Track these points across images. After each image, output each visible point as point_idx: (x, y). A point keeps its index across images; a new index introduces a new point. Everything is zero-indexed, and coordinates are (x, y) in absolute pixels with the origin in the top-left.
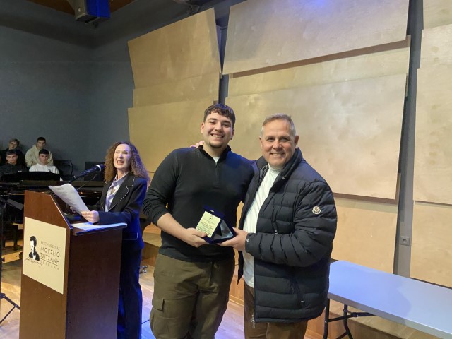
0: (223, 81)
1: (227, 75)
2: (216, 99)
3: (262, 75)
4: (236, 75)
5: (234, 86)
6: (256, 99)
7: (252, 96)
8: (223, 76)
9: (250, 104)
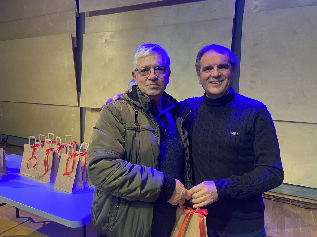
0: (79, 19)
1: (84, 13)
2: (75, 35)
3: (115, 15)
4: (92, 14)
5: (90, 24)
6: (112, 37)
7: (107, 34)
8: (79, 14)
9: (106, 41)
